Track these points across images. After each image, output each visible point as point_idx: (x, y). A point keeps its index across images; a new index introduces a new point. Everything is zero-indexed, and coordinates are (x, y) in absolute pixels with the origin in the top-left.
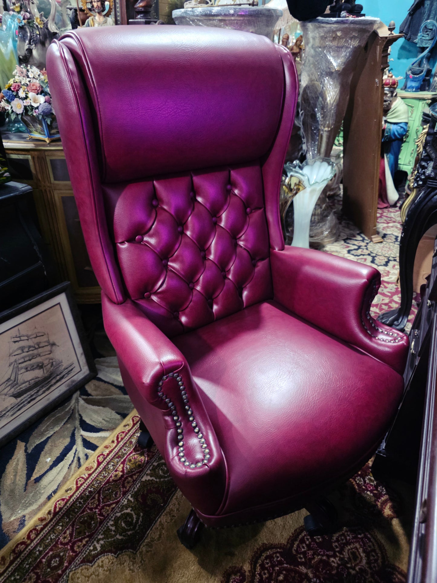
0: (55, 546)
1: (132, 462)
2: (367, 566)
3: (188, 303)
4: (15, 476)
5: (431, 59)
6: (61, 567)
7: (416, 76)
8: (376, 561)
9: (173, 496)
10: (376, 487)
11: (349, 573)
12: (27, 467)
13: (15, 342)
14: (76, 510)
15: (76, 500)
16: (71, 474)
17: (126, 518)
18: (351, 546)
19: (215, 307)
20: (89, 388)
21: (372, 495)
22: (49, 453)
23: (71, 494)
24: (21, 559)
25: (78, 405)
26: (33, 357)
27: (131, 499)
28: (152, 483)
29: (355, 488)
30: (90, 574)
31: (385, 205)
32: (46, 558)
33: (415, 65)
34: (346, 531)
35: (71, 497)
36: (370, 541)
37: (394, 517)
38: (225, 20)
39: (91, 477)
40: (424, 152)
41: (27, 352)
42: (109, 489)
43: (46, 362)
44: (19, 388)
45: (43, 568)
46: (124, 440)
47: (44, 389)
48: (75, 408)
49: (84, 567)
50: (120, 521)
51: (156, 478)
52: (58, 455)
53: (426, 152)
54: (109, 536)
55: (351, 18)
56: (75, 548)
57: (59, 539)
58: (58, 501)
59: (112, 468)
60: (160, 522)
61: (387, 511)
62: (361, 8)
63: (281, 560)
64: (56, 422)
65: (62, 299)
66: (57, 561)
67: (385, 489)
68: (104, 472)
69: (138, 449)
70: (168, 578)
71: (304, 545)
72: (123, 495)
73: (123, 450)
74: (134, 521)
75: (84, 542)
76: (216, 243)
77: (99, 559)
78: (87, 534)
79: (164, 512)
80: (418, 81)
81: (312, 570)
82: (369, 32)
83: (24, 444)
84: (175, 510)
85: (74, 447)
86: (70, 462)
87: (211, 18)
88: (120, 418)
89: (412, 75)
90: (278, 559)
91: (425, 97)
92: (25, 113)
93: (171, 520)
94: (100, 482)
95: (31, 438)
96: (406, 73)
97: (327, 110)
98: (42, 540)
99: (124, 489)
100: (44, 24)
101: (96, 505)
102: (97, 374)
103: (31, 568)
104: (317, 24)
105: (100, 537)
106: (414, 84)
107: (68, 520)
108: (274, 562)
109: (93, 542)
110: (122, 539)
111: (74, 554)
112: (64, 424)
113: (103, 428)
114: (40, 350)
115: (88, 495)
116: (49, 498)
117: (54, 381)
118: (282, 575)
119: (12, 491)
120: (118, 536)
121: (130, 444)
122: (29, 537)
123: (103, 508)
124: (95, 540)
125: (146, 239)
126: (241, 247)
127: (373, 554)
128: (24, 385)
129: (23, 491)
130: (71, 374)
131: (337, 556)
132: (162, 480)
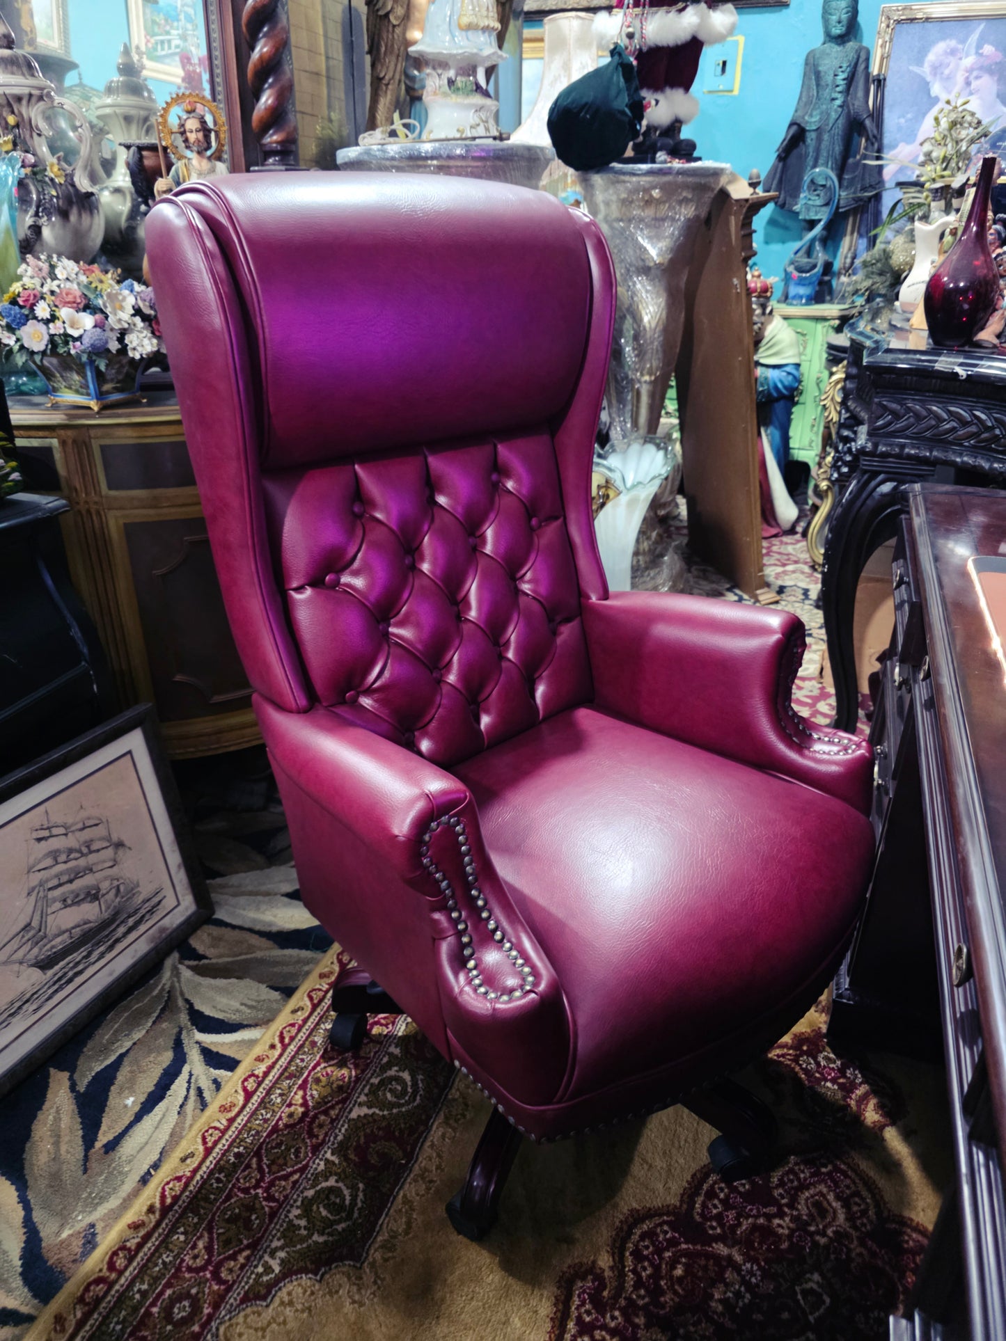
0: (175, 1276)
1: (323, 1084)
2: (848, 1224)
3: (434, 711)
4: (57, 1144)
5: (829, 243)
6: (196, 1319)
7: (804, 275)
8: (864, 1213)
9: (424, 1141)
10: (842, 1071)
11: (815, 1244)
12: (81, 1123)
13: (39, 840)
14: (212, 1197)
15: (208, 1176)
16: (187, 1125)
17: (328, 1198)
18: (812, 1192)
19: (485, 720)
20: (199, 942)
21: (836, 1087)
22: (128, 1088)
23: (195, 1165)
24: (100, 1314)
25: (179, 981)
26: (77, 875)
27: (334, 1159)
28: (375, 1121)
29: (800, 1078)
30: (265, 1322)
31: (774, 531)
32: (159, 1304)
33: (799, 254)
34: (796, 1164)
35: (195, 1171)
36: (846, 1176)
37: (888, 1125)
38: (449, 167)
39: (236, 1124)
40: (843, 411)
41: (65, 862)
42: (279, 1145)
43: (105, 886)
44: (48, 946)
45: (155, 1327)
46: (297, 1040)
47: (102, 949)
48: (172, 987)
49: (249, 1310)
50: (315, 1208)
51: (380, 1110)
52: (151, 1088)
53: (848, 410)
54: (294, 1239)
55: (677, 164)
56: (223, 1275)
57: (183, 1260)
58: (168, 1183)
59: (279, 1100)
60: (405, 1196)
61: (871, 1115)
62: (691, 146)
63: (674, 1237)
64: (134, 1022)
65: (135, 741)
66: (184, 1307)
67: (860, 1072)
68: (263, 1112)
69: (331, 1054)
70: (440, 1306)
71: (716, 1202)
72: (314, 1154)
73: (298, 1061)
74: (347, 1202)
75: (241, 1260)
76: (480, 587)
77: (280, 1289)
78: (246, 1242)
79: (408, 1175)
80: (810, 284)
81: (740, 1249)
82: (713, 190)
83: (67, 1074)
84: (434, 1168)
85: (186, 1069)
86: (180, 1101)
87: (420, 163)
88: (279, 997)
89: (796, 274)
90: (668, 1236)
91: (826, 314)
92: (51, 349)
93: (428, 1189)
94: (258, 1133)
95: (81, 1062)
96: (785, 271)
97: (645, 341)
98: (144, 1269)
99: (314, 1140)
100: (66, 175)
101: (256, 1180)
102: (213, 913)
103: (128, 1330)
104: (611, 176)
105: (276, 1244)
106: (803, 291)
107: (196, 1220)
108: (660, 1242)
109: (261, 1257)
110: (326, 1242)
111: (222, 1287)
112: (154, 1023)
113: (245, 1023)
114: (92, 858)
115: (234, 1163)
116: (144, 1180)
117: (122, 930)
118: (679, 1266)
119: (55, 1178)
120: (316, 1237)
121: (313, 1047)
122: (111, 1266)
123: (272, 1184)
124: (265, 1252)
125: (345, 579)
126: (527, 595)
127: (857, 1199)
128: (59, 939)
129: (80, 1173)
130: (158, 912)
131: (785, 1214)
132: (395, 1111)
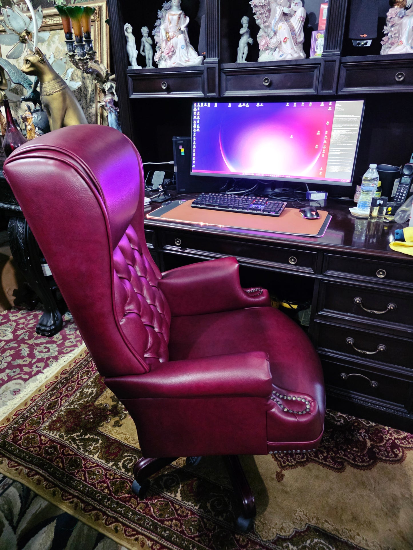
1: (163, 512)
27: (198, 506)
28: (184, 490)
42: (190, 529)
46: (135, 528)
50: (218, 511)
51: (179, 488)
54: (231, 517)
56: (245, 544)
59: (168, 532)
68: (173, 539)
72: (194, 515)
74: (217, 498)
75: (238, 538)
78: (232, 537)
94: (183, 539)
99: (189, 514)
101: (206, 537)
105: (232, 524)
110: (232, 505)
111: (249, 543)
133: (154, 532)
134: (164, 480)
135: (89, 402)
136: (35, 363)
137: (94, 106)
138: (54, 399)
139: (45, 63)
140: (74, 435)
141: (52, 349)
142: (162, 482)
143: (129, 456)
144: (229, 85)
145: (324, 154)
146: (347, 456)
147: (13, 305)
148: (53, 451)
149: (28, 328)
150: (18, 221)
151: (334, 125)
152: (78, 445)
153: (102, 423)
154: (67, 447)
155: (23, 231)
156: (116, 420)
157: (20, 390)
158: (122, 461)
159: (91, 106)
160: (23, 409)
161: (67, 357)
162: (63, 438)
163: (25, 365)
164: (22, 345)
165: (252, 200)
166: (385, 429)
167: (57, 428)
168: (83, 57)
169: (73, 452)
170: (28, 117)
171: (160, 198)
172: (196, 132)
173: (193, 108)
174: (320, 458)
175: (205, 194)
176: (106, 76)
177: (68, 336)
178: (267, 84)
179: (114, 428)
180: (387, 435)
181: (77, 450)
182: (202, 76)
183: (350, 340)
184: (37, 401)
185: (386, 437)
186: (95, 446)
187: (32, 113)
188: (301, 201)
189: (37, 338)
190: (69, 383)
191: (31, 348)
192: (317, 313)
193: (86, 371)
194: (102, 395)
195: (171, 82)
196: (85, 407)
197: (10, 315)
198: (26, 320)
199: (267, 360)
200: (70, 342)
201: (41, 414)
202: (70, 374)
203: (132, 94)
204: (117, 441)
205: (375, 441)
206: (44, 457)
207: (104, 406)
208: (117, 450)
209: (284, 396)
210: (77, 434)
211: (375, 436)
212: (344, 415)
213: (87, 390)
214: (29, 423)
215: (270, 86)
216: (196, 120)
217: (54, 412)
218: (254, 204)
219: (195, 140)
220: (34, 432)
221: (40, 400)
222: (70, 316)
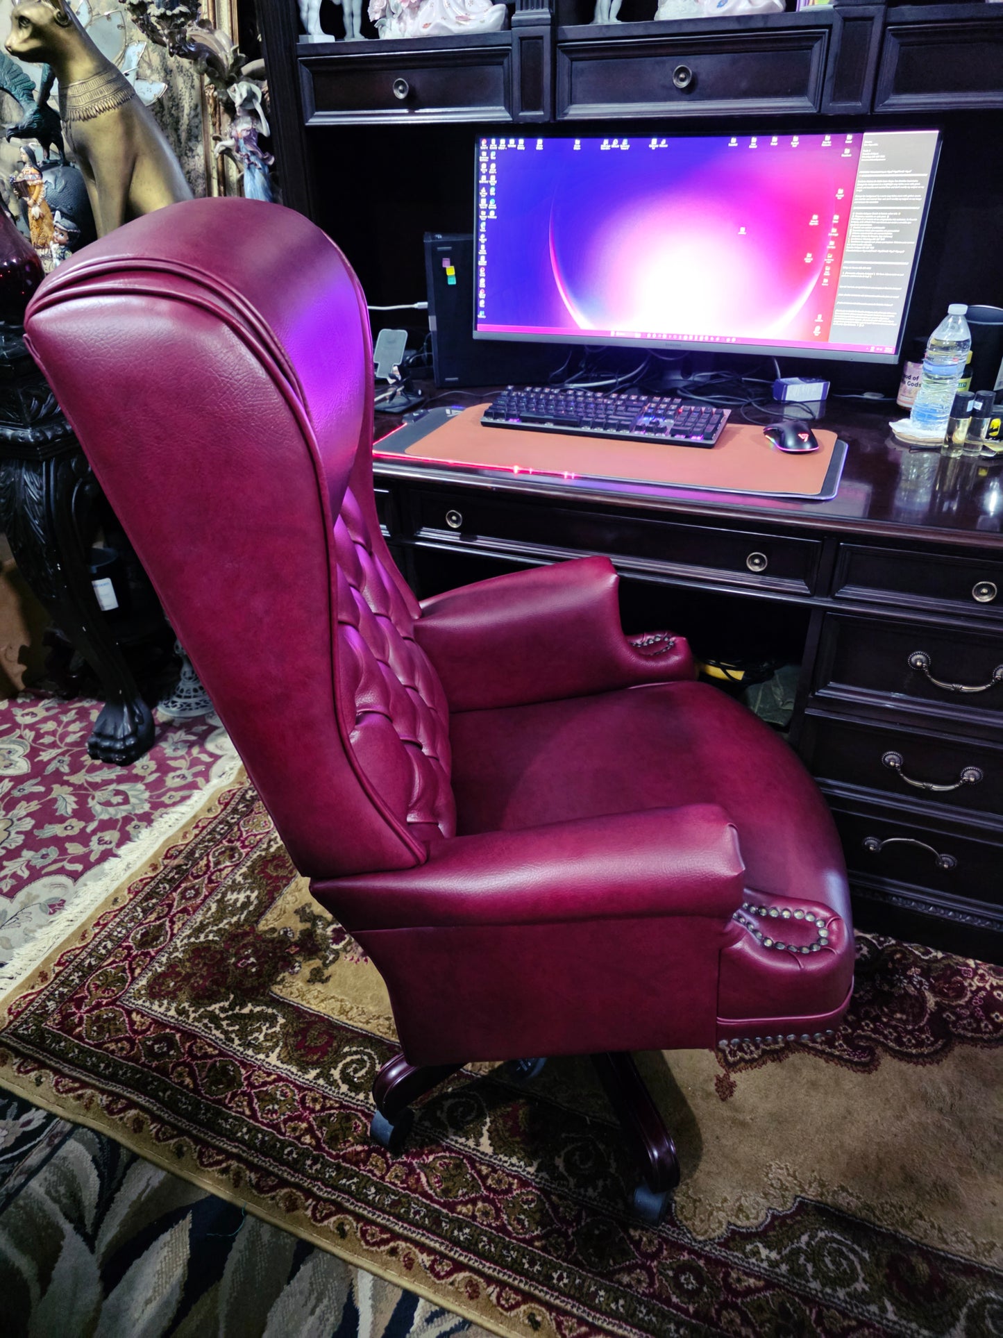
1: (451, 1185)
6: (694, 1265)
14: (578, 1281)
15: (556, 1291)
17: (576, 1163)
23: (543, 1309)
28: (496, 1129)
35: (551, 1308)
39: (495, 1274)
42: (520, 1222)
45: (707, 1304)
46: (387, 1224)
50: (585, 1175)
51: (484, 1125)
56: (654, 1249)
57: (644, 1294)
58: (565, 1334)
59: (467, 1231)
66: (685, 1279)
68: (480, 1246)
72: (529, 1185)
74: (579, 1145)
75: (638, 1235)
78: (622, 1235)
88: (312, 1261)
99: (514, 1187)
101: (559, 1237)
105: (621, 1205)
107: (602, 1293)
110: (616, 1160)
111: (665, 1247)
115: (541, 1265)
120: (612, 1170)
123: (561, 1220)
124: (629, 1214)
133: (434, 1233)
134: (445, 1109)
135: (243, 925)
136: (94, 832)
137: (200, 149)
138: (155, 921)
139: (71, 28)
140: (215, 1007)
141: (135, 796)
142: (442, 1112)
143: (356, 1053)
144: (579, 90)
145: (826, 277)
146: (882, 1034)
147: (21, 686)
148: (165, 1049)
149: (67, 744)
150: (24, 470)
151: (857, 199)
152: (226, 1033)
153: (281, 976)
154: (200, 1038)
155: (41, 497)
156: (315, 966)
157: (64, 901)
158: (340, 1065)
159: (191, 150)
160: (78, 948)
161: (176, 816)
162: (188, 1017)
163: (71, 839)
164: (56, 787)
165: (641, 404)
166: (968, 966)
167: (169, 993)
168: (172, 9)
169: (215, 1048)
170: (30, 183)
171: (396, 400)
172: (488, 221)
173: (479, 154)
174: (819, 1040)
175: (514, 390)
176: (233, 65)
177: (172, 763)
178: (684, 84)
179: (312, 987)
180: (972, 979)
181: (224, 1043)
182: (506, 61)
183: (892, 758)
184: (110, 926)
185: (971, 985)
186: (269, 1031)
187: (40, 171)
188: (762, 404)
189: (92, 769)
190: (186, 879)
191: (82, 793)
192: (813, 694)
193: (227, 848)
194: (273, 906)
195: (419, 79)
196: (234, 937)
197: (18, 712)
198: (59, 723)
199: (731, 826)
200: (178, 776)
201: (125, 959)
202: (186, 858)
203: (312, 116)
204: (320, 1019)
205: (945, 995)
206: (143, 1065)
207: (282, 933)
208: (325, 1038)
209: (761, 907)
210: (222, 1004)
211: (945, 983)
212: (869, 936)
213: (235, 896)
214: (98, 982)
215: (690, 92)
216: (488, 186)
217: (157, 953)
218: (647, 415)
219: (486, 243)
220: (113, 1003)
221: (118, 923)
222: (171, 712)
